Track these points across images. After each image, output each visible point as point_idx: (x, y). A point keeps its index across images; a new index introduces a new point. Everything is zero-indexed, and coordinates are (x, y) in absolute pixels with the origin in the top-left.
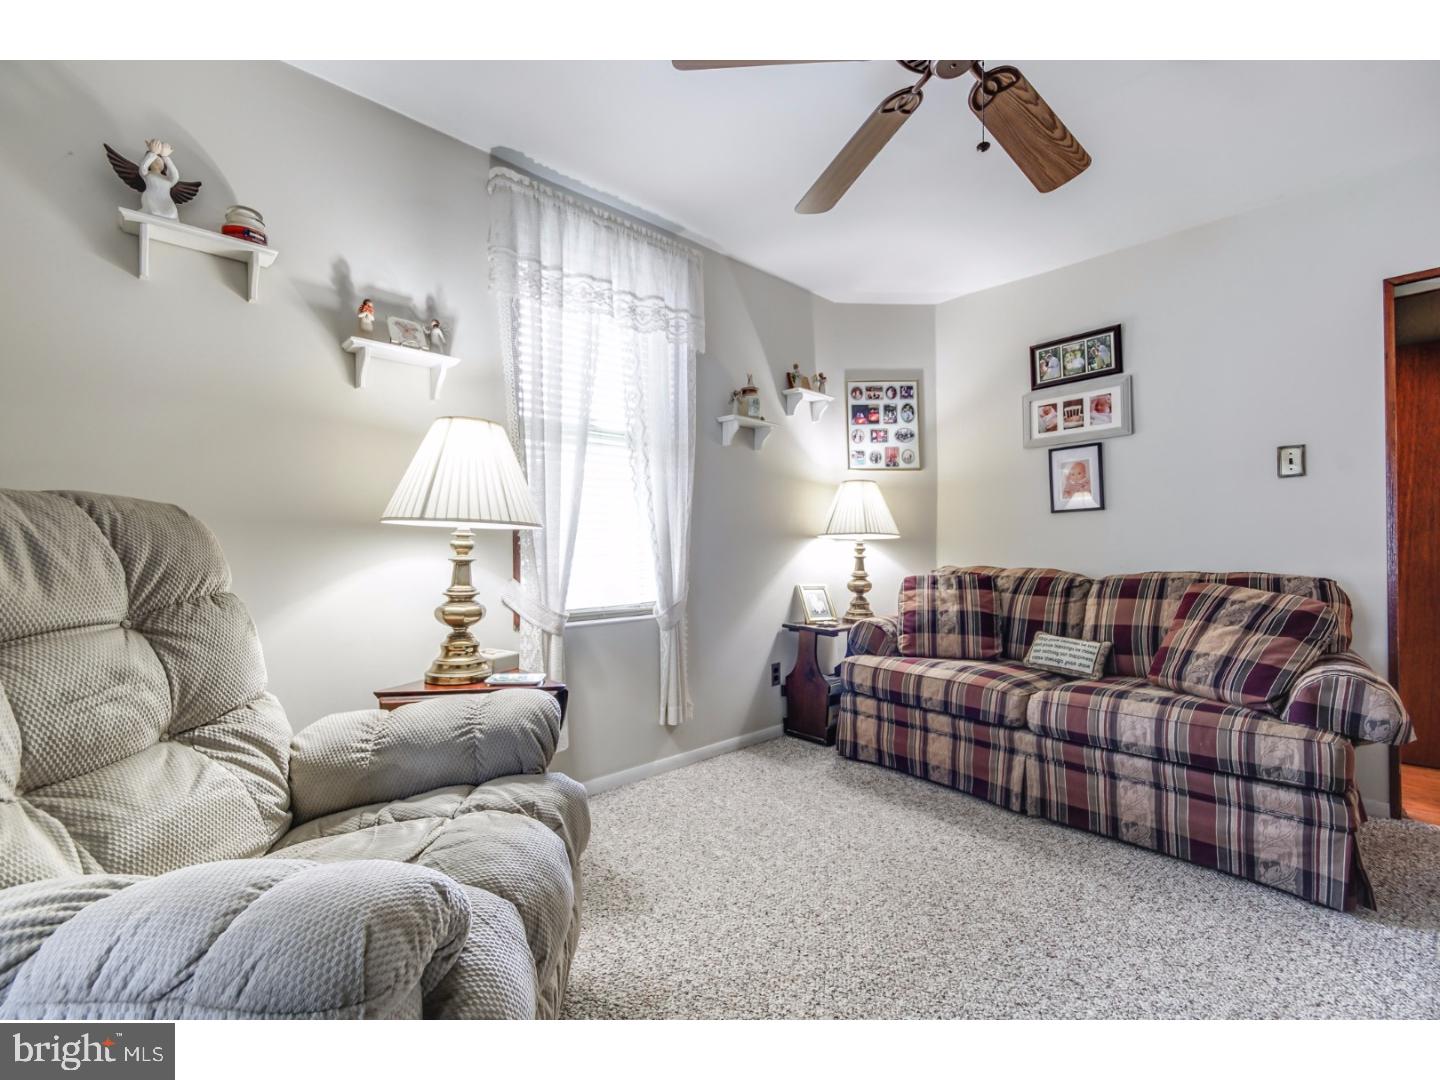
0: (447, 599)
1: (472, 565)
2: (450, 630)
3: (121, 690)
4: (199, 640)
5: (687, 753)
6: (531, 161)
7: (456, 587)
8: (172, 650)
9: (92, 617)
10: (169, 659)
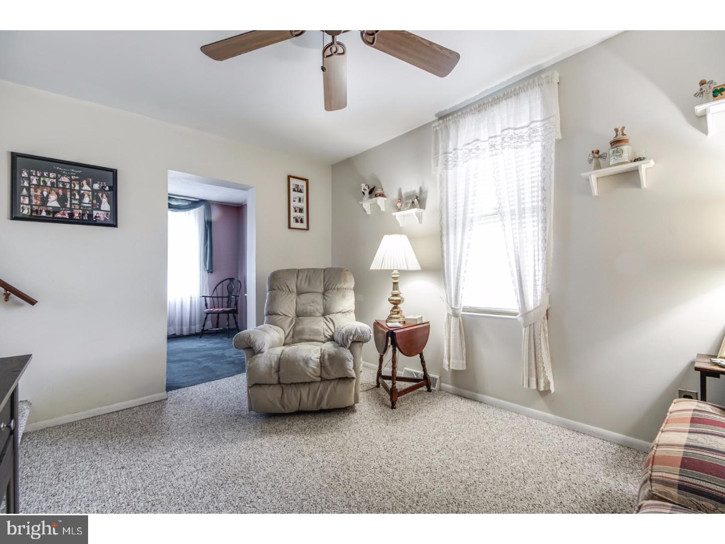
0: (391, 295)
1: (399, 284)
2: (393, 306)
3: (312, 304)
4: (329, 297)
5: (556, 417)
6: (446, 110)
7: (394, 291)
8: (325, 299)
9: (314, 291)
10: (324, 300)
